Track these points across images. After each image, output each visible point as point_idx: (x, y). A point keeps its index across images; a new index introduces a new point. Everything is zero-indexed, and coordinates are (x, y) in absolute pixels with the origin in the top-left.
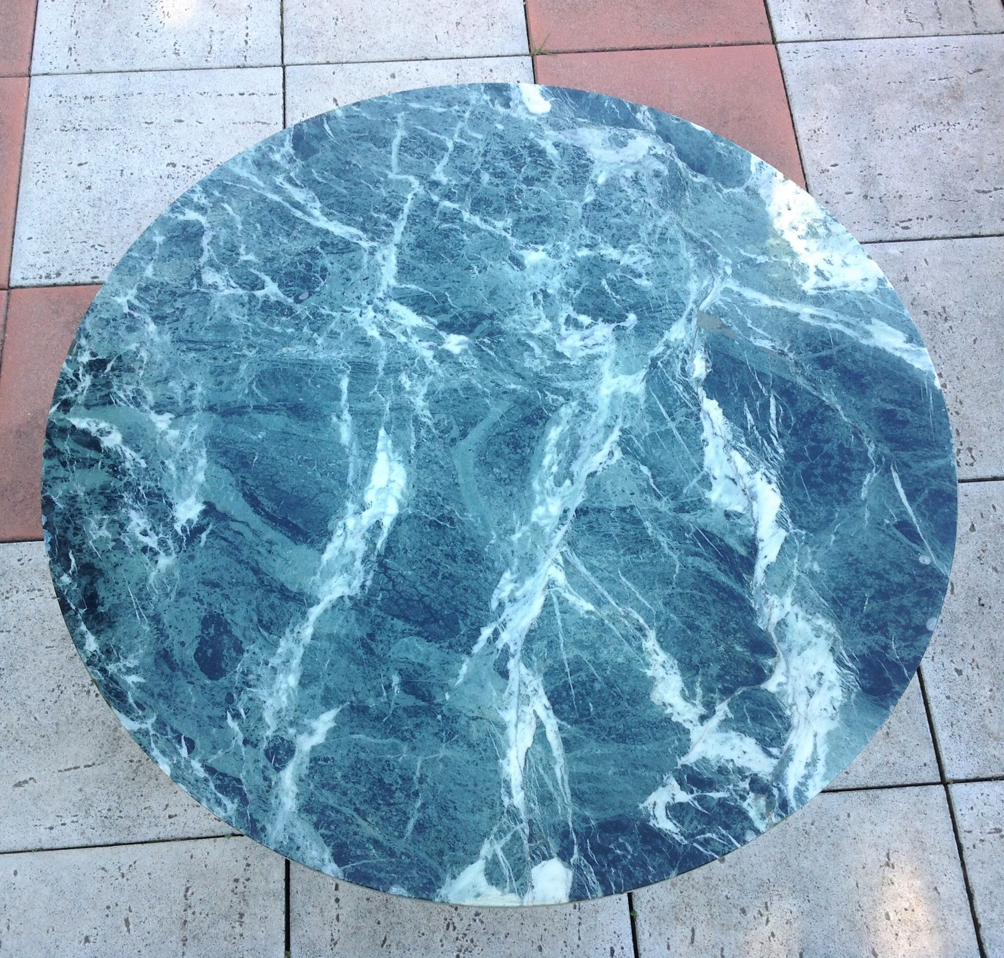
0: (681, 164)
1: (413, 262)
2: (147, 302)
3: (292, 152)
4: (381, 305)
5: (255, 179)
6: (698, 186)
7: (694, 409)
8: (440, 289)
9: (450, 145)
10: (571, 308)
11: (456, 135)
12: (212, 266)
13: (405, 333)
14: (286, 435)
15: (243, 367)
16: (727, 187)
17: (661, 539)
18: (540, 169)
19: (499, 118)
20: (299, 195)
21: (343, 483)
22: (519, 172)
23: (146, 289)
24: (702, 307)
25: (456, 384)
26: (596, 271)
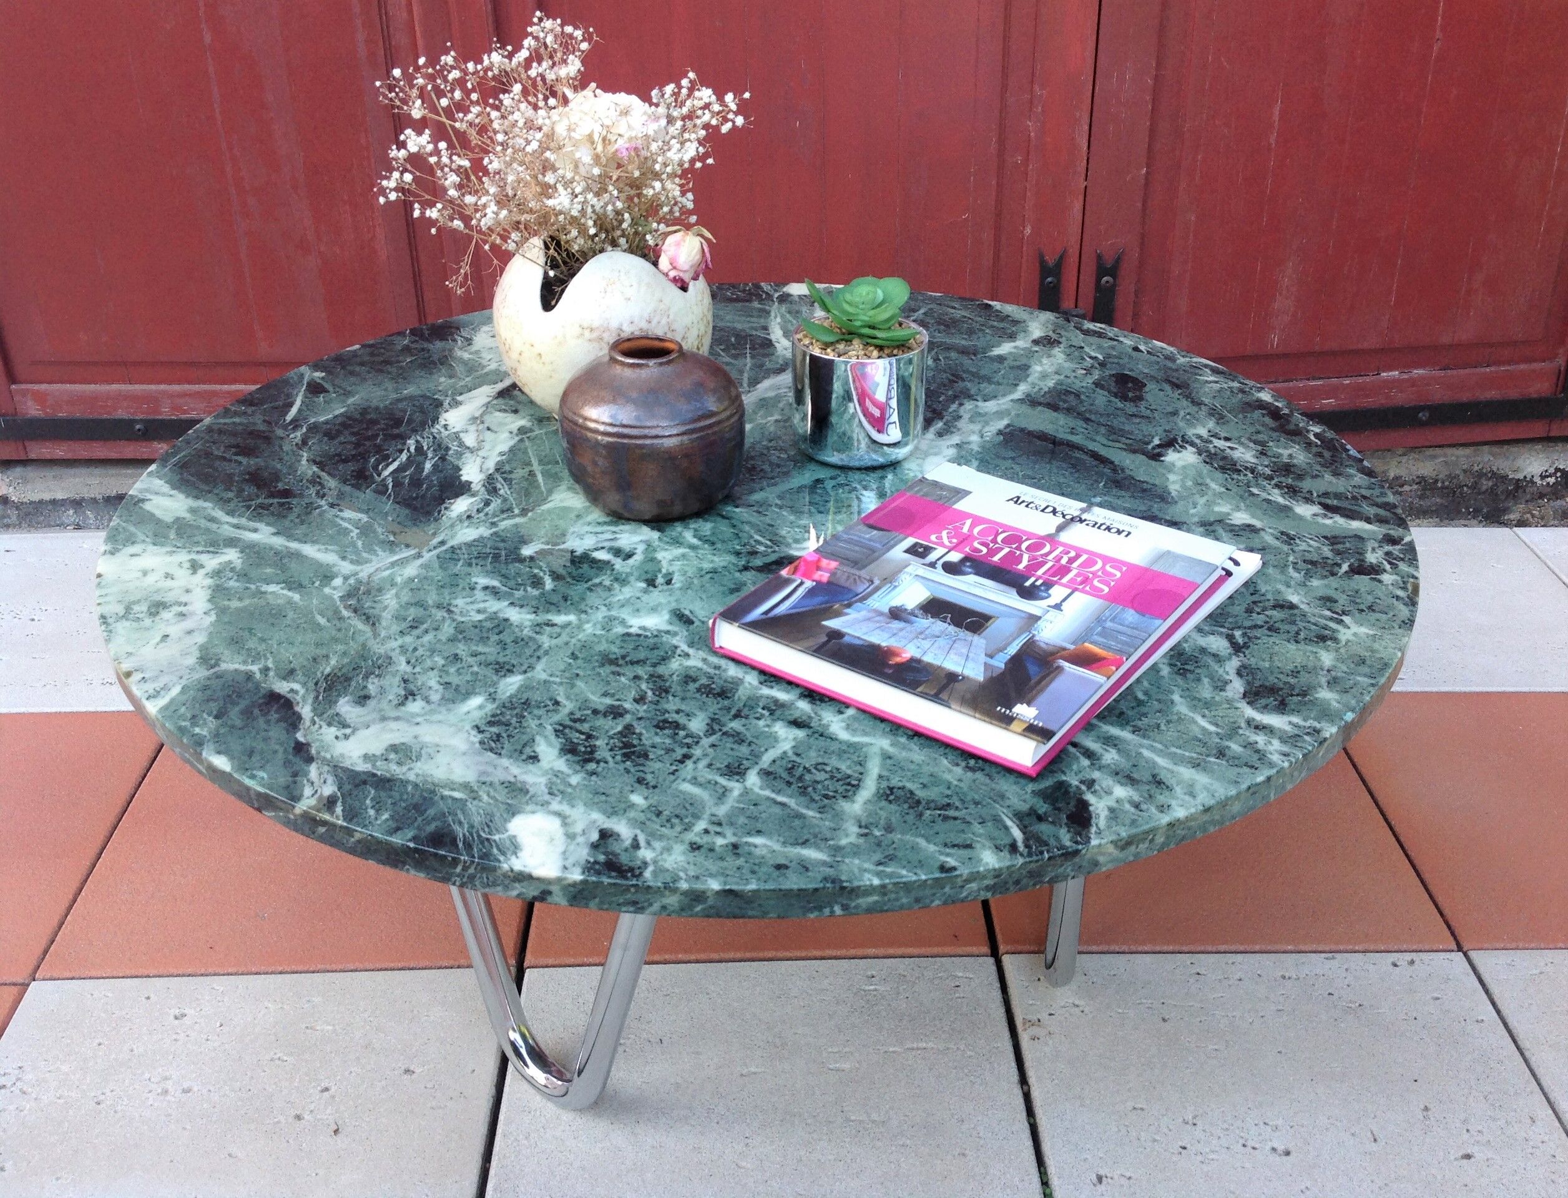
0: (306, 711)
2: (1315, 624)
3: (1089, 797)
5: (1161, 761)
6: (300, 678)
7: (497, 476)
9: (753, 779)
10: (617, 567)
11: (736, 793)
12: (1215, 655)
16: (249, 676)
18: (585, 727)
19: (632, 814)
22: (628, 727)
23: (1323, 639)
24: (413, 552)
25: (819, 517)
26: (555, 598)
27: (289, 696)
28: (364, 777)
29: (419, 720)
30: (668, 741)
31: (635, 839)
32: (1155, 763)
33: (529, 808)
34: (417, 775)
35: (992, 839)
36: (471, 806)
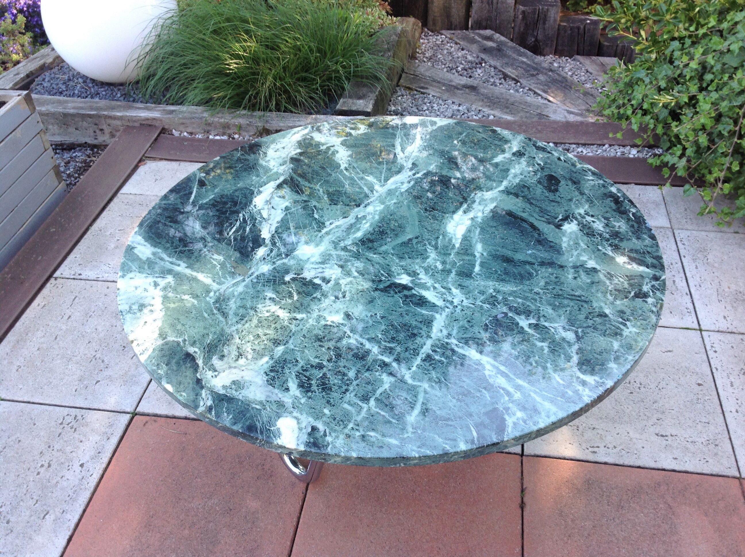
0: (200, 362)
1: (421, 326)
2: (614, 326)
3: (506, 417)
4: (448, 305)
5: (538, 399)
6: (198, 345)
7: (276, 235)
8: (405, 307)
10: (323, 288)
11: (365, 410)
12: (568, 342)
13: (435, 288)
14: (515, 251)
15: (542, 283)
16: (178, 344)
17: (322, 194)
18: (307, 374)
19: (324, 419)
20: (501, 381)
21: (482, 229)
22: (324, 374)
23: (616, 334)
24: (242, 278)
25: (409, 261)
26: (298, 305)
27: (194, 354)
28: (222, 397)
29: (243, 368)
30: (340, 382)
31: (325, 431)
32: (535, 400)
33: (285, 415)
34: (243, 397)
35: (464, 436)
36: (263, 412)
